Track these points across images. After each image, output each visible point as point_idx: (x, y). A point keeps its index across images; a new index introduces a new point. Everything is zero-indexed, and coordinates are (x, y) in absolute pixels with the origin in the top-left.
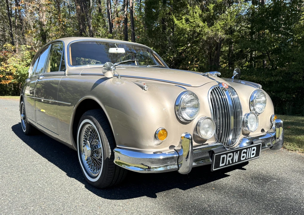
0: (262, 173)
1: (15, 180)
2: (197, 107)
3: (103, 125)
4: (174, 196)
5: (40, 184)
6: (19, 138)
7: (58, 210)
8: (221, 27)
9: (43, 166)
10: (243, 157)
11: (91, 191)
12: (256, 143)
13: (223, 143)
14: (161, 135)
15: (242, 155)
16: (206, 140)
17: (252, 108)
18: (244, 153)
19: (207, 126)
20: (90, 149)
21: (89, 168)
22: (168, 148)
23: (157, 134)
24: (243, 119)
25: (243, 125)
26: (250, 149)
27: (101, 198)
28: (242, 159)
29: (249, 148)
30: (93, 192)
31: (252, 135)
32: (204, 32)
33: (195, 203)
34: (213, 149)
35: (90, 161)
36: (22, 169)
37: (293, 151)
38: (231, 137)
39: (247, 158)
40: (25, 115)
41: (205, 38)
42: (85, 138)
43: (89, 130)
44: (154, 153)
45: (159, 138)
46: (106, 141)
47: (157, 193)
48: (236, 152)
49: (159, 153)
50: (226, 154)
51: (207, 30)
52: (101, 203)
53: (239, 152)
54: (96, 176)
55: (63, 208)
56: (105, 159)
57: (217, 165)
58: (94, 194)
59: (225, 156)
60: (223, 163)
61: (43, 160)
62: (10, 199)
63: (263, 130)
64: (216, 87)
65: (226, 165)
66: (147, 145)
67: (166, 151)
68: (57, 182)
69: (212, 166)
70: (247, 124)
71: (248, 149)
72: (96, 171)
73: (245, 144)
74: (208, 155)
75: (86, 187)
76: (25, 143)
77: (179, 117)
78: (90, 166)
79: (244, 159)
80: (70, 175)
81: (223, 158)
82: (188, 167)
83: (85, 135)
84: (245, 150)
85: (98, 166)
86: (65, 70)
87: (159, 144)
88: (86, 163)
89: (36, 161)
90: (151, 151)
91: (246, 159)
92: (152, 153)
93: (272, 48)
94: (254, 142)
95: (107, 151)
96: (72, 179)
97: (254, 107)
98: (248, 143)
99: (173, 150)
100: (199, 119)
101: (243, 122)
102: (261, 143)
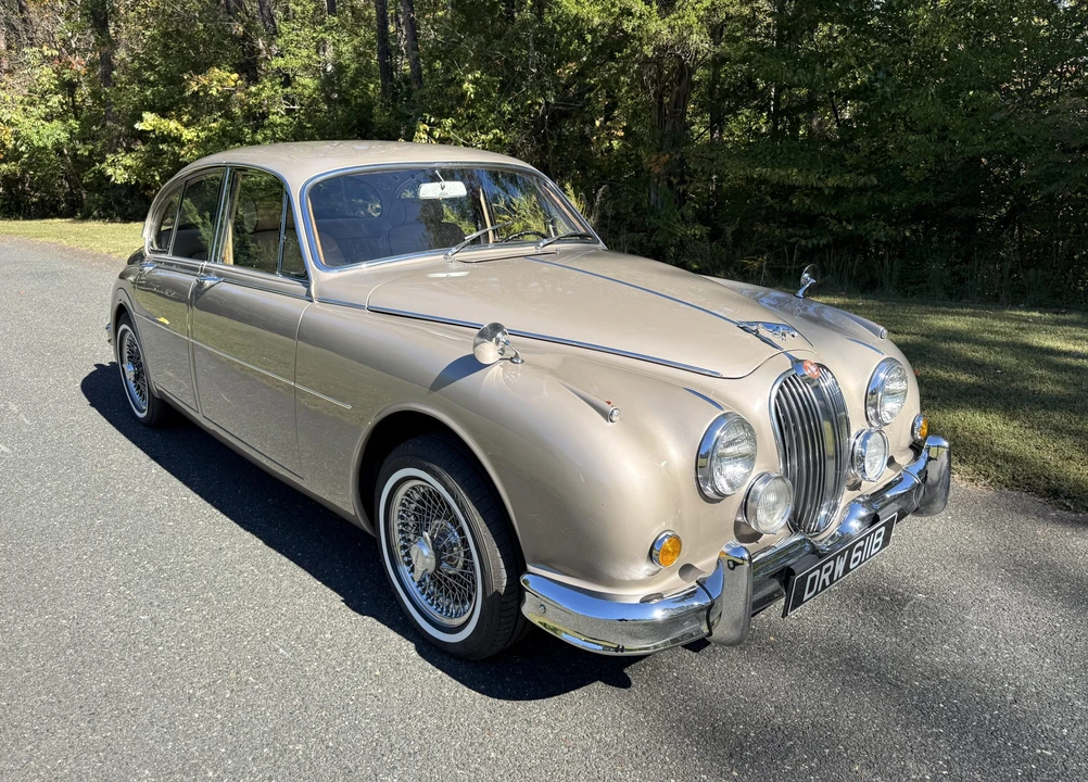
4: (677, 678)
10: (856, 560)
12: (886, 517)
14: (666, 552)
15: (854, 557)
17: (871, 414)
18: (858, 550)
19: (773, 499)
20: (432, 552)
22: (676, 577)
23: (655, 549)
24: (851, 446)
26: (872, 535)
28: (852, 566)
30: (448, 674)
32: (647, 31)
33: (740, 700)
34: (789, 563)
39: (863, 560)
42: (402, 510)
44: (643, 601)
45: (661, 559)
46: (490, 547)
47: (627, 666)
48: (842, 553)
49: (655, 601)
50: (821, 567)
51: (659, 27)
52: (486, 714)
53: (847, 552)
56: (488, 594)
58: (454, 681)
59: (817, 572)
60: (811, 590)
63: (891, 462)
67: (674, 589)
68: (328, 636)
70: (863, 460)
71: (868, 538)
74: (775, 585)
75: (420, 651)
77: (703, 486)
78: (424, 591)
79: (856, 564)
80: (357, 604)
81: (813, 580)
86: (306, 282)
87: (658, 572)
90: (634, 595)
91: (860, 563)
92: (637, 601)
93: (847, 84)
94: (881, 515)
95: (497, 575)
96: (368, 620)
97: (876, 408)
98: (864, 519)
99: (692, 584)
100: (750, 480)
101: (852, 455)
102: (896, 514)
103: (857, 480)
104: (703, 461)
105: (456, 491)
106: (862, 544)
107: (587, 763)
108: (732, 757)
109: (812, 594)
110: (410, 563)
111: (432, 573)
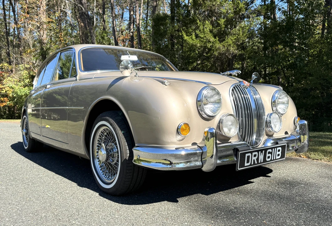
0: (288, 179)
1: (21, 191)
2: (219, 102)
3: (120, 125)
4: (197, 201)
5: (50, 194)
6: (20, 155)
7: (72, 215)
8: (234, 42)
9: (50, 178)
10: (269, 157)
11: (107, 199)
12: (281, 143)
13: (247, 142)
14: (183, 130)
15: (268, 155)
16: (229, 138)
17: (274, 109)
18: (269, 153)
19: (230, 123)
20: (105, 152)
21: (103, 175)
22: (190, 145)
23: (179, 129)
24: (265, 119)
25: (267, 126)
26: (275, 149)
27: (118, 204)
28: (267, 160)
29: (274, 148)
30: (108, 199)
31: (276, 136)
32: (215, 47)
33: (221, 206)
34: (237, 147)
35: (104, 168)
36: (27, 181)
37: (318, 160)
38: (254, 137)
39: (272, 159)
40: (27, 130)
41: (216, 53)
42: (99, 143)
43: (103, 134)
44: (176, 149)
45: (181, 133)
46: (124, 141)
47: (178, 198)
48: (262, 151)
49: (181, 149)
50: (251, 152)
51: (218, 45)
52: (118, 208)
53: (264, 151)
54: (111, 183)
55: (77, 214)
56: (122, 161)
57: (242, 165)
58: (110, 201)
59: (250, 154)
60: (248, 162)
61: (50, 173)
62: (18, 207)
63: (286, 133)
64: (237, 85)
65: (251, 165)
66: (169, 141)
67: (188, 147)
68: (68, 191)
69: (237, 165)
70: (271, 124)
71: (273, 149)
72: (111, 178)
73: (269, 144)
74: (231, 152)
75: (100, 195)
76: (27, 159)
77: (201, 113)
78: (104, 173)
79: (269, 159)
80: (81, 184)
81: (248, 157)
82: (212, 164)
83: (99, 139)
84: (270, 150)
85: (113, 172)
86: (76, 76)
87: (182, 140)
88: (100, 170)
89: (41, 174)
90: (172, 147)
91: (271, 160)
92: (174, 149)
93: (287, 63)
94: (279, 143)
95: (125, 152)
96: (84, 189)
97: (276, 107)
98: (272, 143)
99: (196, 147)
100: (221, 117)
101: (266, 122)
102: (286, 144)
103: (271, 134)
104: (200, 103)
105: (113, 124)
106: (271, 151)
107: (154, 219)
108: (213, 218)
109: (249, 164)
110: (98, 158)
111: (105, 161)
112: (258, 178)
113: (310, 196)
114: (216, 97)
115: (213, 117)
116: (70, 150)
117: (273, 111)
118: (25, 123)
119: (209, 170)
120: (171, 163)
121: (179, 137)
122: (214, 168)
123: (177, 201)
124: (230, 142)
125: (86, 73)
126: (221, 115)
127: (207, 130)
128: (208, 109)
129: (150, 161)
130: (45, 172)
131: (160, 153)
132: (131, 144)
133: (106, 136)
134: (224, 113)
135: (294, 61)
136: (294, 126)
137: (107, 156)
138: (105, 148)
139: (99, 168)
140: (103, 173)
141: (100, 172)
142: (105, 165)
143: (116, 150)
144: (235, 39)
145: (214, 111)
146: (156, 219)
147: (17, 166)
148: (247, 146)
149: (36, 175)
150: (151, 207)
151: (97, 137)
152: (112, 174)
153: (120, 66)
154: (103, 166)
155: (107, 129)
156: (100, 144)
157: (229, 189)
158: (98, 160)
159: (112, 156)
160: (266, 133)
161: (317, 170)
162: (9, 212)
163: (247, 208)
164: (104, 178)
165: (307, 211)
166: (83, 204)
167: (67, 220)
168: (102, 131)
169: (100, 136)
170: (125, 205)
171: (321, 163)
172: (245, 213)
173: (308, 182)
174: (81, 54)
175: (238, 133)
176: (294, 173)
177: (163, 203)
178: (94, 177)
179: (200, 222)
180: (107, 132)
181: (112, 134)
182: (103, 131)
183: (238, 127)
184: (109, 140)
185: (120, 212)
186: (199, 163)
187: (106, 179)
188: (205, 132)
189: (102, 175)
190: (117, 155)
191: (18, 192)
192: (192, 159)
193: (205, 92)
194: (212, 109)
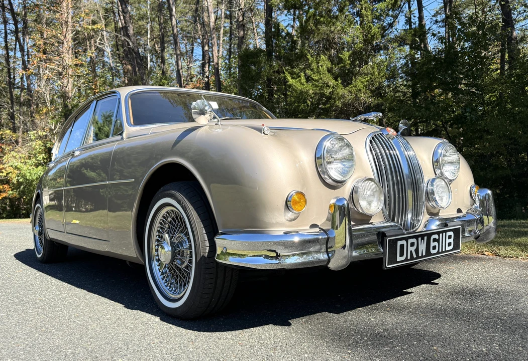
0: (467, 286)
1: (32, 319)
2: (350, 158)
3: (194, 202)
4: (322, 323)
5: (79, 321)
6: (29, 268)
7: (117, 350)
8: (365, 86)
9: (79, 299)
10: (434, 248)
11: (173, 324)
12: (453, 225)
13: (398, 222)
14: (296, 203)
15: (432, 244)
16: (370, 217)
17: (438, 172)
18: (435, 240)
19: (369, 193)
20: (170, 248)
22: (309, 228)
23: (289, 201)
24: (425, 188)
25: (428, 199)
26: (444, 234)
27: (191, 331)
28: (433, 252)
29: (442, 232)
30: (176, 325)
31: (443, 214)
32: (337, 94)
33: (361, 329)
34: (383, 230)
35: (168, 276)
36: (42, 304)
37: (512, 257)
38: (410, 216)
39: (440, 251)
40: (42, 227)
41: (339, 104)
42: (159, 236)
43: (166, 220)
44: (285, 233)
45: (293, 207)
46: (200, 227)
47: (290, 319)
48: (422, 236)
49: (293, 234)
50: (406, 239)
51: (341, 91)
52: (193, 337)
53: (426, 238)
54: (180, 299)
55: (126, 348)
56: (198, 260)
57: (393, 260)
58: (178, 328)
59: (404, 242)
60: (401, 255)
61: (79, 291)
62: (26, 342)
63: (459, 211)
64: (378, 134)
65: (406, 259)
66: (274, 221)
67: (305, 230)
68: (109, 316)
69: (384, 260)
70: (434, 195)
71: (441, 235)
72: (180, 291)
73: (434, 226)
74: (375, 237)
75: (162, 319)
76: (41, 273)
77: (323, 176)
78: (168, 285)
79: (436, 251)
80: (130, 306)
81: (402, 246)
82: (345, 257)
83: (159, 229)
84: (436, 236)
85: (183, 281)
86: (121, 134)
87: (294, 220)
88: (161, 280)
89: (65, 293)
90: (279, 231)
91: (438, 253)
92: (282, 233)
93: (450, 115)
94: (449, 224)
95: (203, 245)
96: (135, 312)
97: (440, 169)
98: (438, 225)
99: (317, 230)
100: (354, 183)
101: (427, 193)
102: (460, 226)
103: (435, 211)
104: (320, 161)
105: (182, 201)
106: (437, 238)
107: (252, 351)
108: (349, 346)
109: (403, 258)
110: (159, 260)
111: (169, 263)
112: (418, 286)
113: (506, 309)
114: (346, 151)
115: (342, 182)
116: (112, 251)
117: (436, 174)
118: (38, 215)
119: (340, 267)
120: (278, 256)
121: (290, 215)
122: (347, 265)
123: (289, 325)
124: (371, 223)
125: (138, 128)
126: (355, 179)
127: (333, 201)
128: (334, 171)
129: (243, 253)
130: (70, 290)
131: (259, 240)
132: (212, 231)
133: (171, 222)
134: (359, 177)
135: (462, 112)
136: (471, 199)
137: (172, 255)
138: (169, 242)
139: (159, 276)
140: (166, 284)
141: (162, 283)
142: (170, 271)
143: (187, 243)
144: (367, 82)
145: (344, 173)
146: (255, 352)
147: (25, 283)
148: (398, 229)
149: (56, 295)
150: (247, 335)
151: (157, 225)
152: (181, 285)
153: (193, 111)
154: (166, 272)
155: (172, 211)
156: (162, 237)
157: (373, 304)
158: (158, 264)
159: (181, 254)
160: (427, 209)
161: (512, 272)
162: (12, 350)
163: (405, 329)
164: (168, 291)
165: (502, 331)
166: (135, 333)
167: (109, 357)
168: (165, 215)
169: (161, 224)
170: (204, 333)
171: (518, 262)
172: (402, 336)
173: (499, 289)
174: (130, 100)
175: (382, 209)
176: (476, 277)
177: (266, 327)
178: (152, 291)
179: (329, 353)
180: (173, 215)
181: (180, 218)
182: (167, 215)
183: (383, 198)
184: (176, 228)
185: (197, 344)
186: (323, 256)
187: (171, 293)
188: (330, 207)
189: (165, 287)
190: (189, 253)
191: (28, 320)
192: (311, 249)
193: (327, 144)
194: (339, 169)
